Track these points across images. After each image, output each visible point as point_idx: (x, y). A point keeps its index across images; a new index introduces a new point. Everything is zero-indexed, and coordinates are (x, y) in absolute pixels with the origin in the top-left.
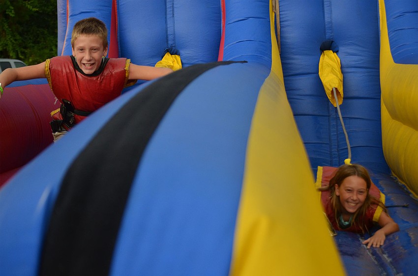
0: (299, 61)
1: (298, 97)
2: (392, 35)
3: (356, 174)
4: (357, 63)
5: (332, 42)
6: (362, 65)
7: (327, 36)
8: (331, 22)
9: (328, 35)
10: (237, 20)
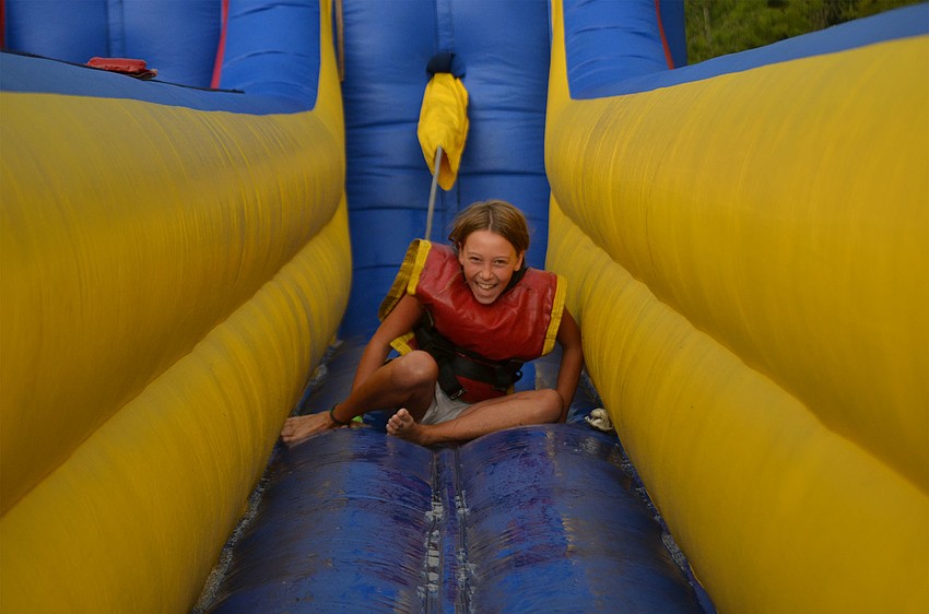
0: (383, 96)
1: (379, 171)
2: (573, 40)
3: (490, 226)
4: (503, 99)
5: (453, 56)
6: (512, 105)
7: (441, 43)
8: (449, 15)
9: (444, 42)
10: (251, 8)
